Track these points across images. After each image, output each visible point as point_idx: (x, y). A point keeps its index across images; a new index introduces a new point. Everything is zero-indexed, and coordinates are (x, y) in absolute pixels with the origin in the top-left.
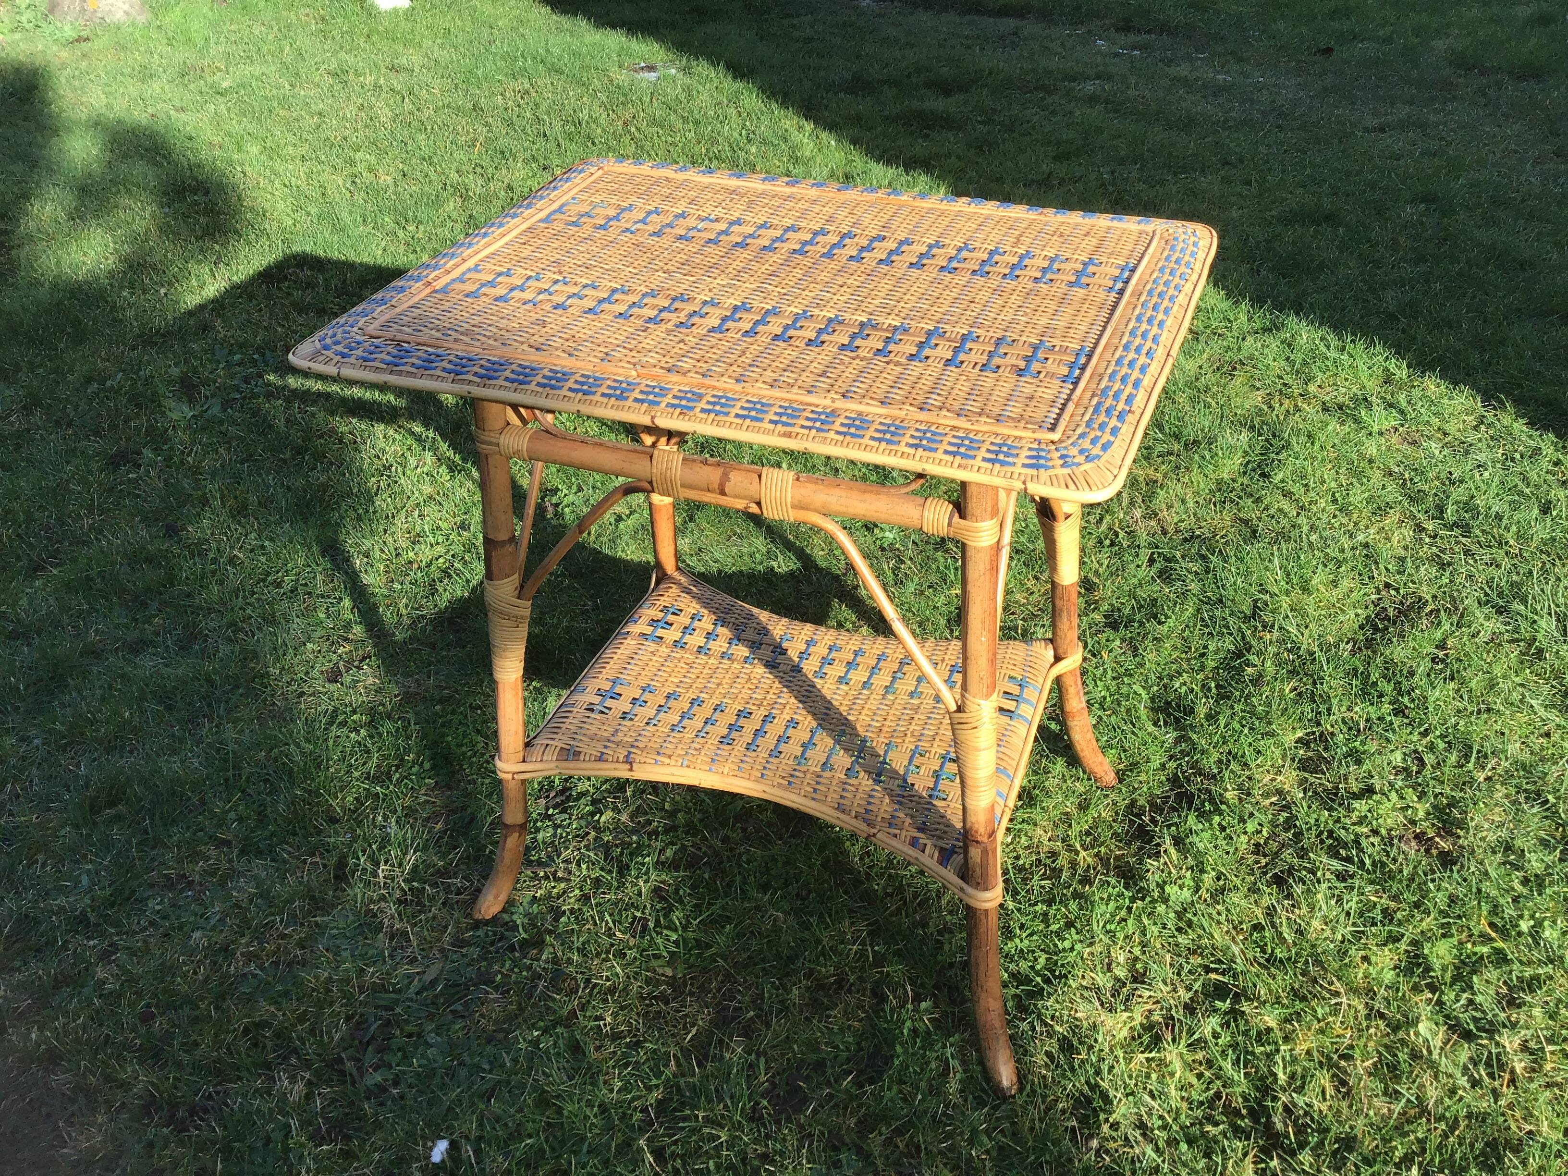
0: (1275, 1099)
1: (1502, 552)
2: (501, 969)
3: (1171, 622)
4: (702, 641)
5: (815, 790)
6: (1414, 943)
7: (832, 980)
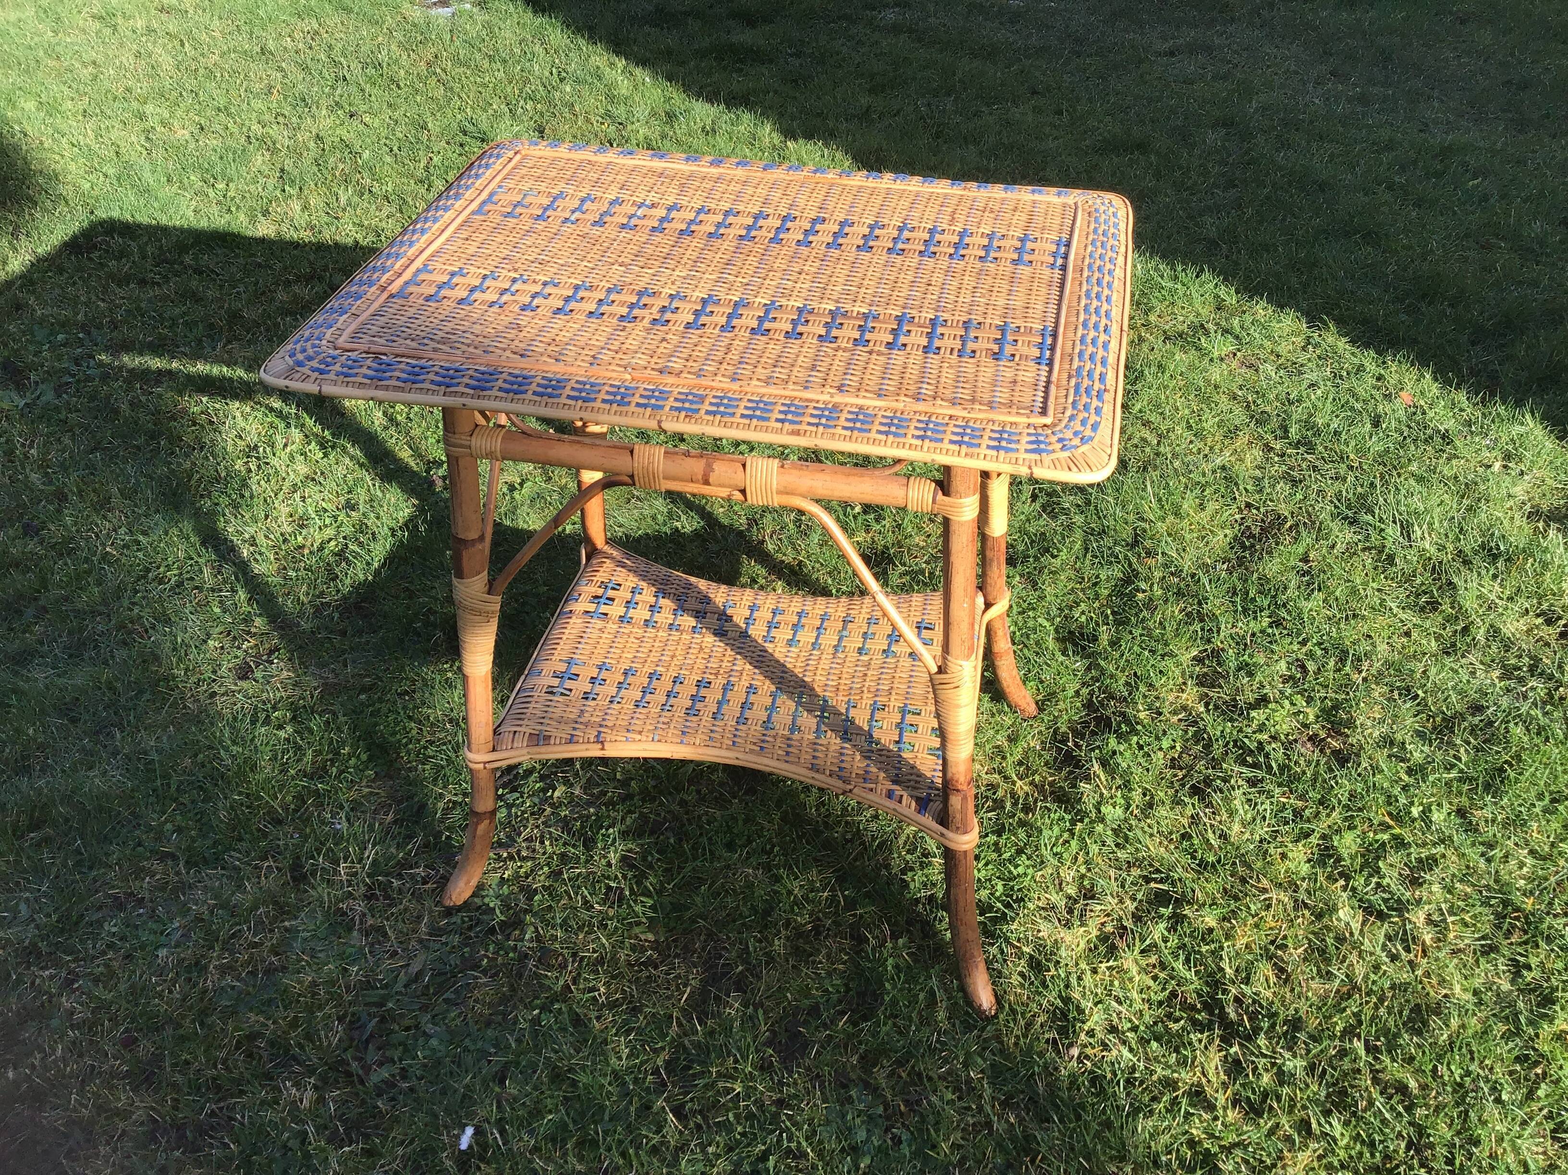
0: (1225, 992)
1: (1344, 466)
2: (486, 954)
3: (1063, 555)
4: (647, 615)
5: (788, 753)
6: (1324, 837)
7: (809, 927)
